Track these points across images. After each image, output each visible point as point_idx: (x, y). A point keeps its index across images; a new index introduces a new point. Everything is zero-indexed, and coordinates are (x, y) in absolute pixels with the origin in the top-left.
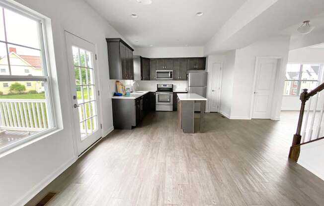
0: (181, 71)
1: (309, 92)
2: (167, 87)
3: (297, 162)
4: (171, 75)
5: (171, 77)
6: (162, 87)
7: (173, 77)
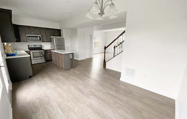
0: (46, 36)
1: (106, 47)
2: (37, 46)
3: (106, 68)
4: (40, 38)
5: (40, 40)
6: (33, 47)
7: (42, 40)
